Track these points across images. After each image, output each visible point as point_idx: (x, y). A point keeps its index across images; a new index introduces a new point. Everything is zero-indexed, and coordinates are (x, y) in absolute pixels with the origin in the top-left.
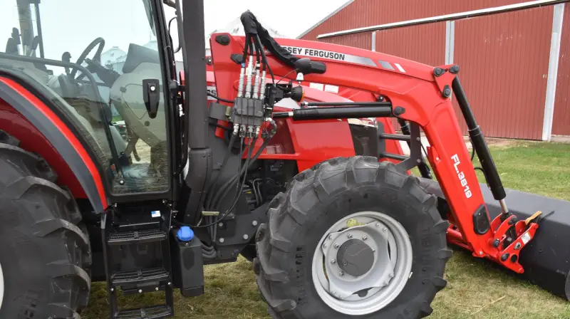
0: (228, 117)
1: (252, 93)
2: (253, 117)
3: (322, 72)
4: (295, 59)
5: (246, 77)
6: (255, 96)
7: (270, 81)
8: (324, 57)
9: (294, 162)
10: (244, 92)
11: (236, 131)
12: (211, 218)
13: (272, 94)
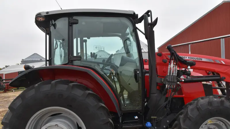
0: (163, 82)
1: (173, 73)
2: (174, 82)
3: (195, 65)
4: (185, 61)
5: (170, 68)
6: (174, 74)
7: (179, 69)
8: (195, 60)
9: (182, 98)
10: (170, 73)
11: (167, 87)
12: (153, 119)
13: (179, 73)
